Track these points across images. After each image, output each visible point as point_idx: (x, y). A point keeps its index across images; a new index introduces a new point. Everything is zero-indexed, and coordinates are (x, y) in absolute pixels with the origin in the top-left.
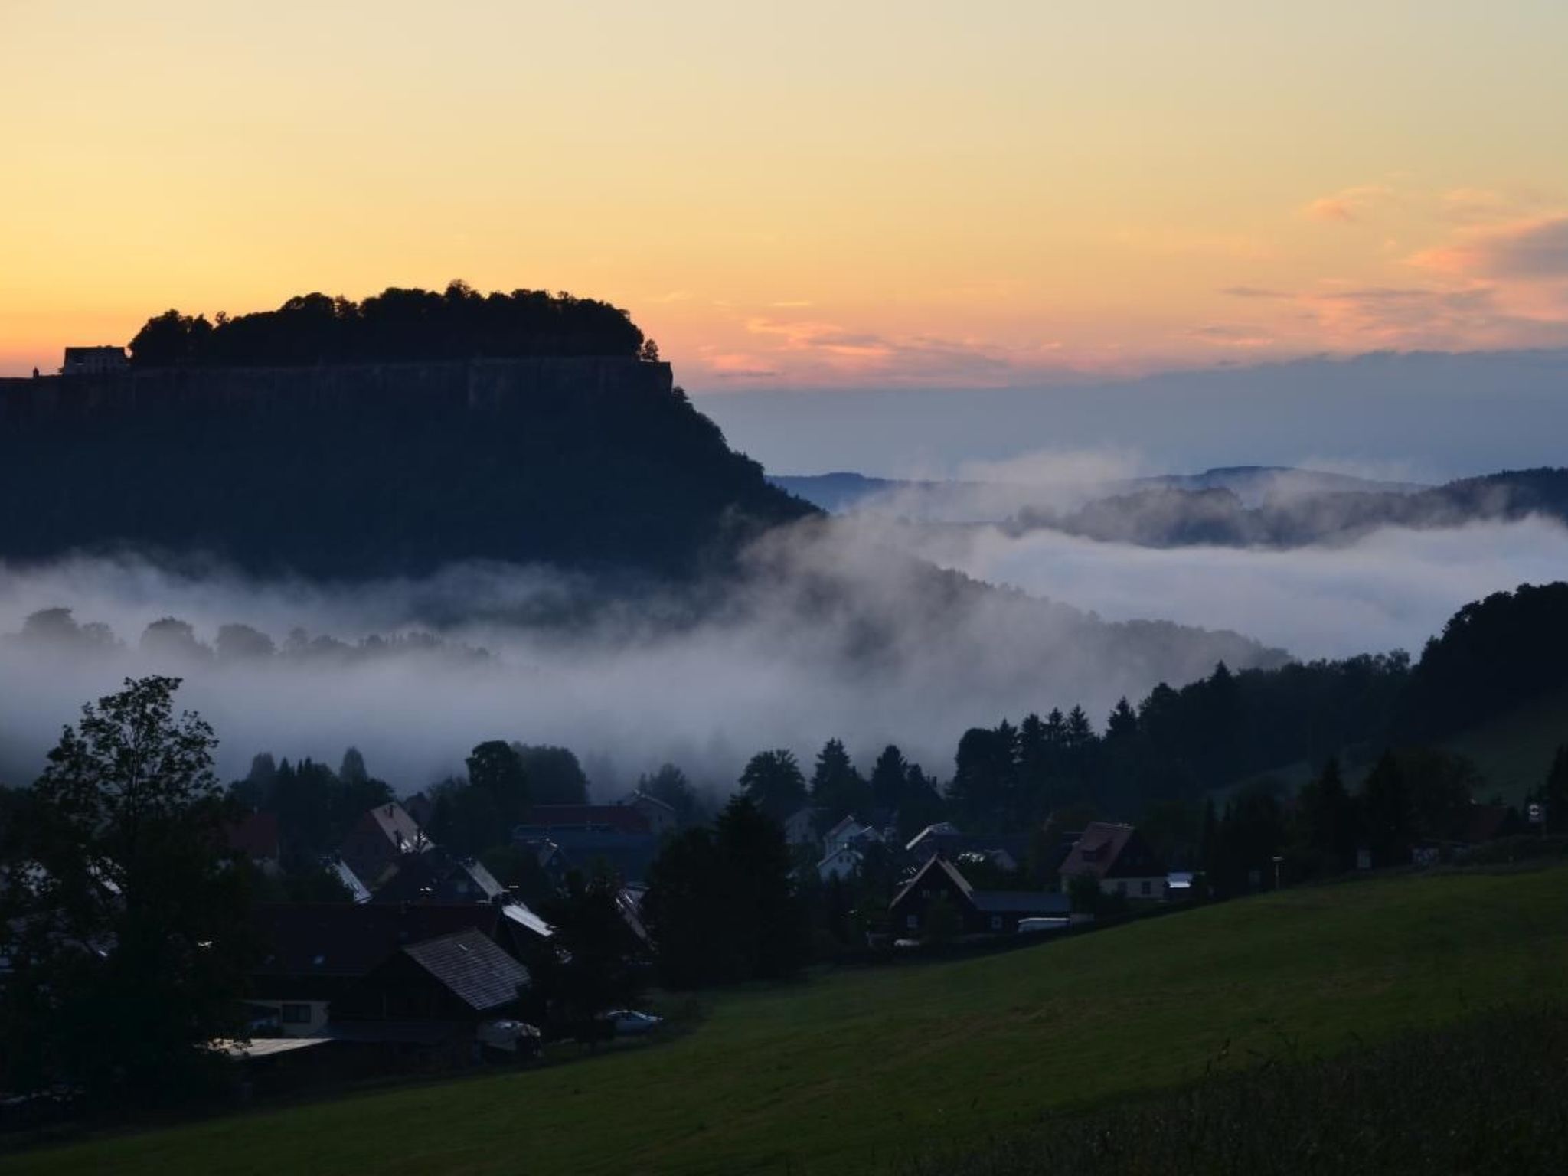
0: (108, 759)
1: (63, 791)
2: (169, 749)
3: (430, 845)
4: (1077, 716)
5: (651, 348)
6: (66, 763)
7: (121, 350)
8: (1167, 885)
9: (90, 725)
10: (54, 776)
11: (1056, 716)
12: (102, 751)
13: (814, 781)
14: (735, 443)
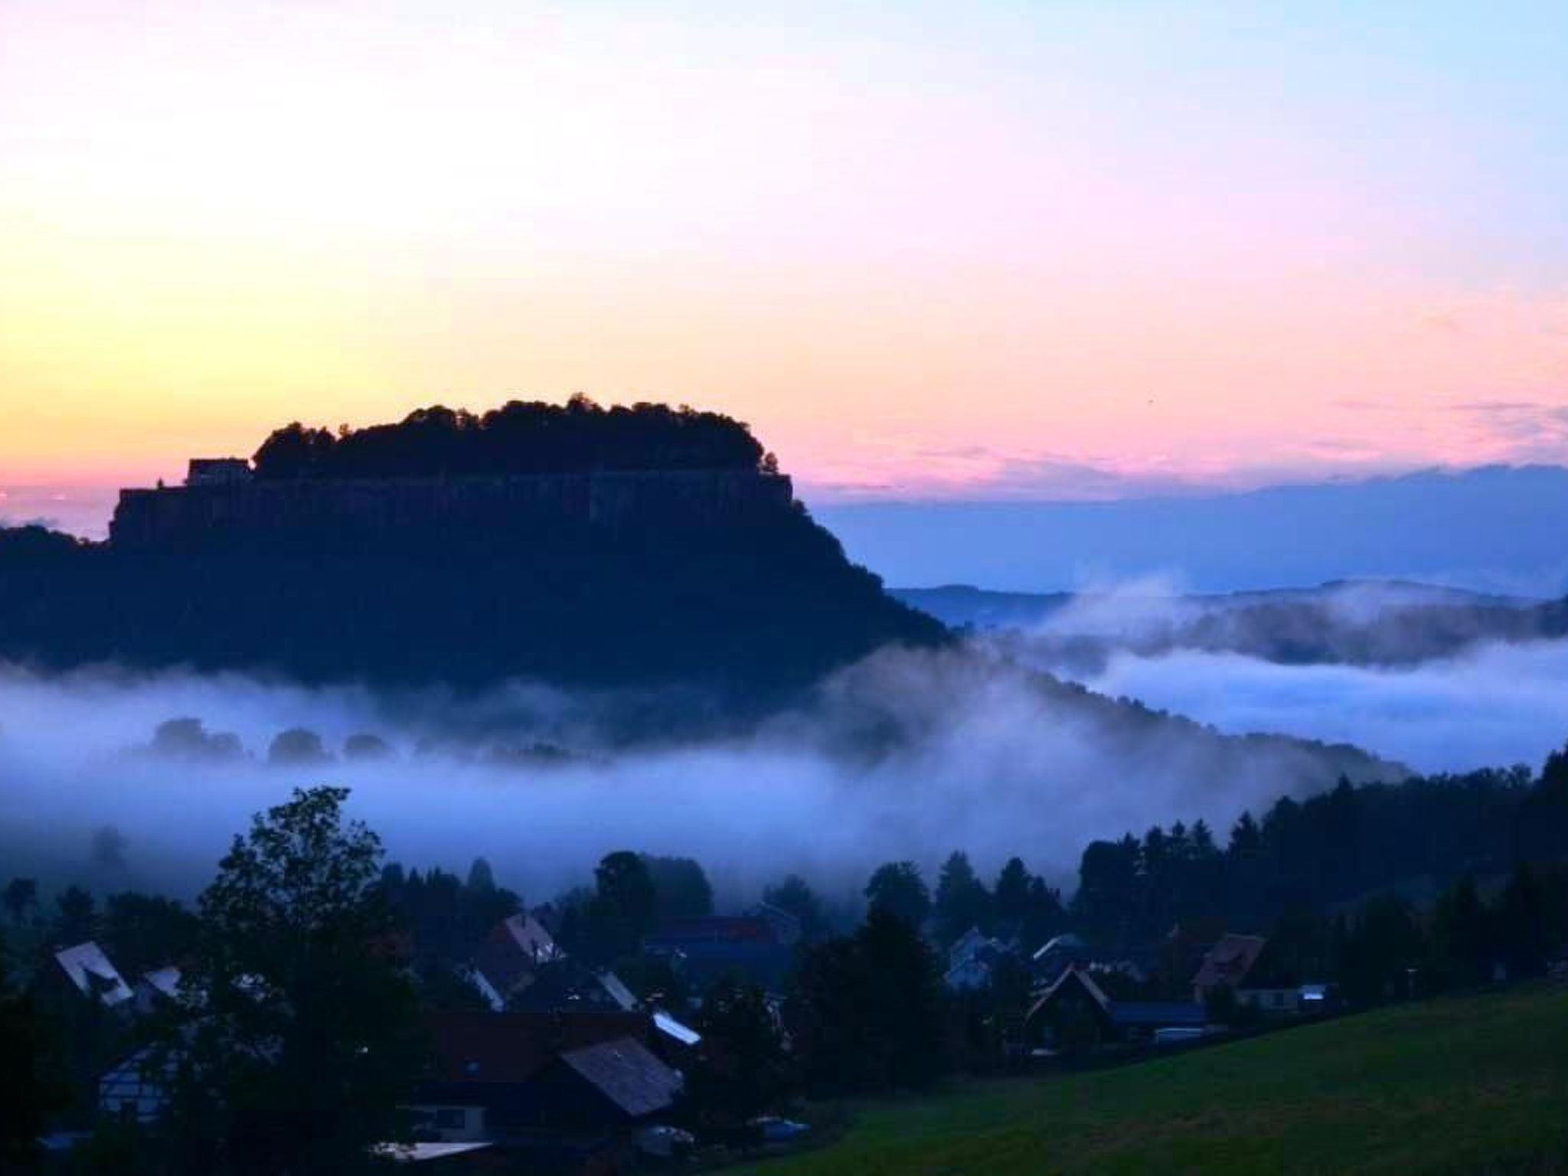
0: (278, 867)
1: (234, 899)
2: (336, 858)
3: (563, 956)
4: (1200, 829)
5: (772, 461)
6: (236, 871)
7: (245, 462)
8: (1302, 996)
9: (260, 834)
10: (225, 884)
11: (1179, 829)
12: (271, 860)
13: (937, 893)
14: (855, 554)
